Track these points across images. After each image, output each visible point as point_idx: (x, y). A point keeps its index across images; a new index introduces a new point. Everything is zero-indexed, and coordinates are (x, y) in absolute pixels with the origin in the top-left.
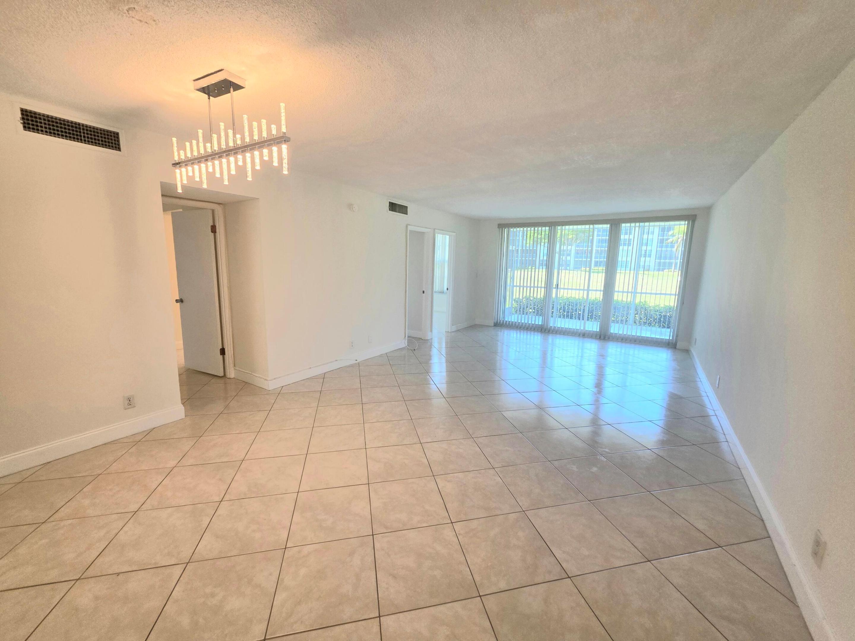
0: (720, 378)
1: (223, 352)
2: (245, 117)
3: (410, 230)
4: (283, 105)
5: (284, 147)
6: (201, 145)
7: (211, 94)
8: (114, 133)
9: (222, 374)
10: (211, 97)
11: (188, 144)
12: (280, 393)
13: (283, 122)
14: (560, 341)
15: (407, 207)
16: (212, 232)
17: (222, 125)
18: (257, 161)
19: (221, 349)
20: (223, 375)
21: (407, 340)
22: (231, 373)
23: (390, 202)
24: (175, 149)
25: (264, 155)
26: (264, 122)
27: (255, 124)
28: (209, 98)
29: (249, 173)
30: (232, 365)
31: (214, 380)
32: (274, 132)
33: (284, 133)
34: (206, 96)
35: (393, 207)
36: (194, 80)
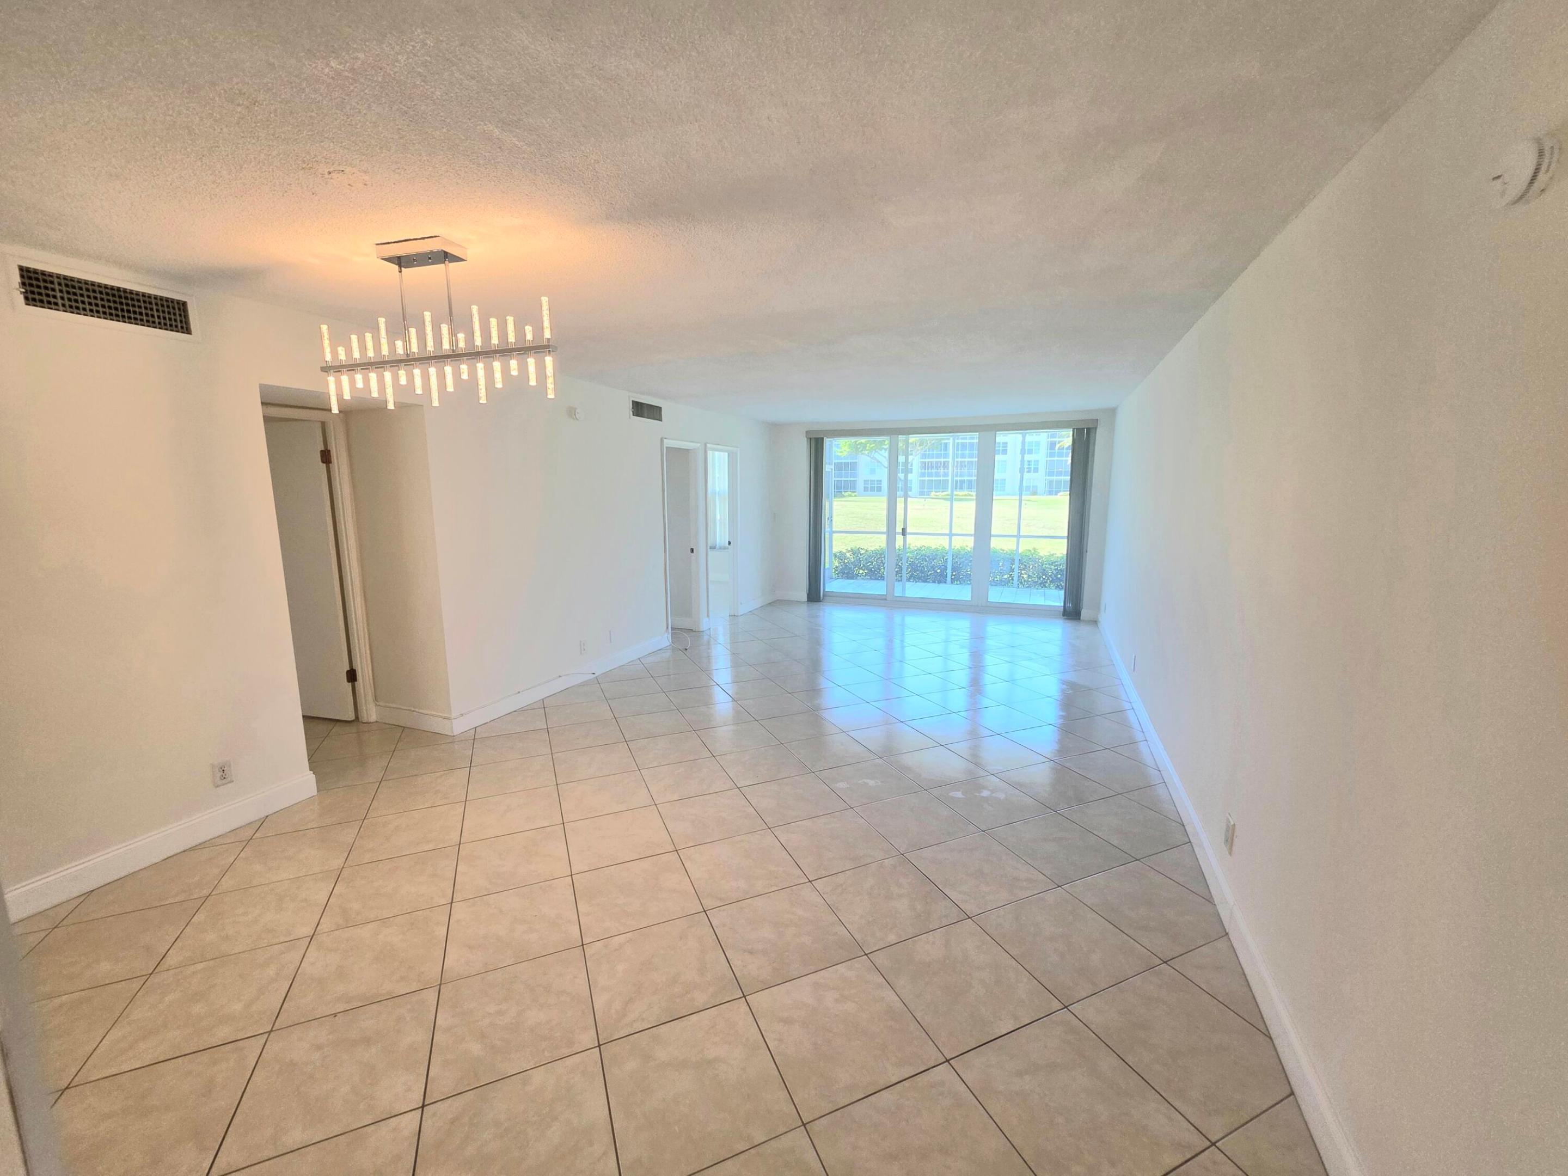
0: (1135, 657)
1: (352, 676)
2: (475, 309)
3: (667, 448)
4: (545, 300)
5: (549, 360)
6: (384, 341)
7: (402, 264)
8: (178, 302)
9: (351, 716)
10: (403, 269)
11: (354, 338)
12: (474, 738)
13: (546, 323)
14: (913, 620)
15: (660, 408)
16: (323, 462)
17: (428, 316)
18: (498, 376)
19: (348, 672)
20: (353, 718)
21: (670, 634)
22: (371, 713)
23: (633, 401)
24: (326, 343)
25: (512, 369)
26: (510, 320)
27: (493, 322)
28: (400, 272)
29: (483, 393)
30: (370, 698)
31: (337, 729)
32: (529, 336)
33: (548, 340)
34: (397, 267)
35: (640, 409)
36: (377, 244)
